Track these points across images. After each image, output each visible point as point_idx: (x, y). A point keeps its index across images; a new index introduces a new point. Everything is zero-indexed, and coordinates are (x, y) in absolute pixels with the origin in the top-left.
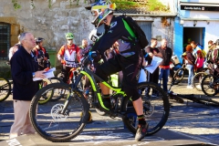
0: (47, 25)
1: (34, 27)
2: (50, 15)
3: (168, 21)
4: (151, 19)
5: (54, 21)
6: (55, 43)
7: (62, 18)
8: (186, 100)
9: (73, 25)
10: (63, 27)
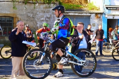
0: (33, 18)
1: (26, 19)
3: (99, 15)
5: (37, 16)
7: (41, 14)
9: (47, 18)
10: (42, 19)
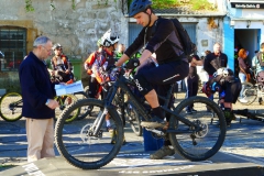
0: (70, 29)
1: (55, 32)
2: (73, 17)
3: (216, 22)
4: (195, 20)
5: (78, 24)
6: (80, 50)
7: (88, 20)
8: (238, 117)
9: (102, 29)
10: (90, 31)
